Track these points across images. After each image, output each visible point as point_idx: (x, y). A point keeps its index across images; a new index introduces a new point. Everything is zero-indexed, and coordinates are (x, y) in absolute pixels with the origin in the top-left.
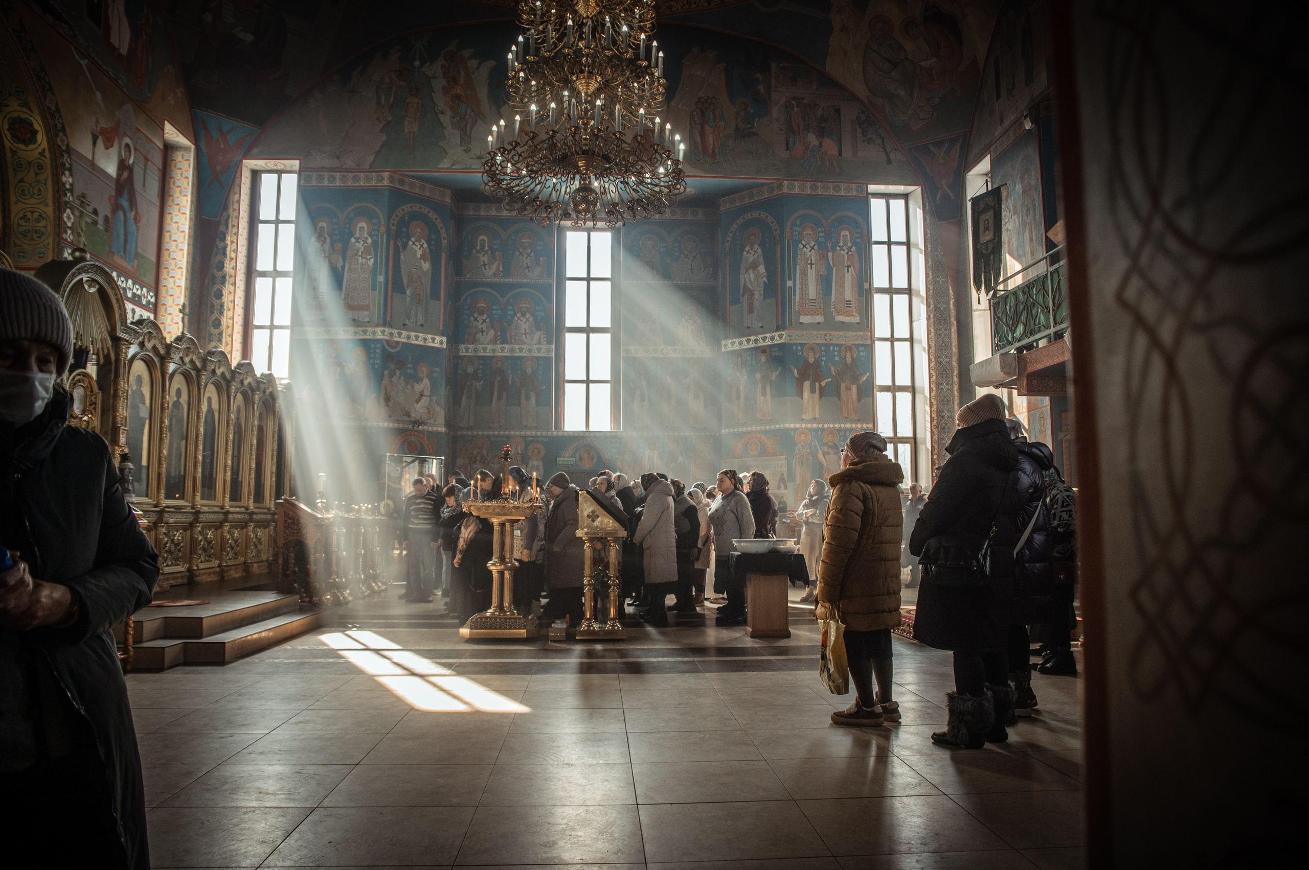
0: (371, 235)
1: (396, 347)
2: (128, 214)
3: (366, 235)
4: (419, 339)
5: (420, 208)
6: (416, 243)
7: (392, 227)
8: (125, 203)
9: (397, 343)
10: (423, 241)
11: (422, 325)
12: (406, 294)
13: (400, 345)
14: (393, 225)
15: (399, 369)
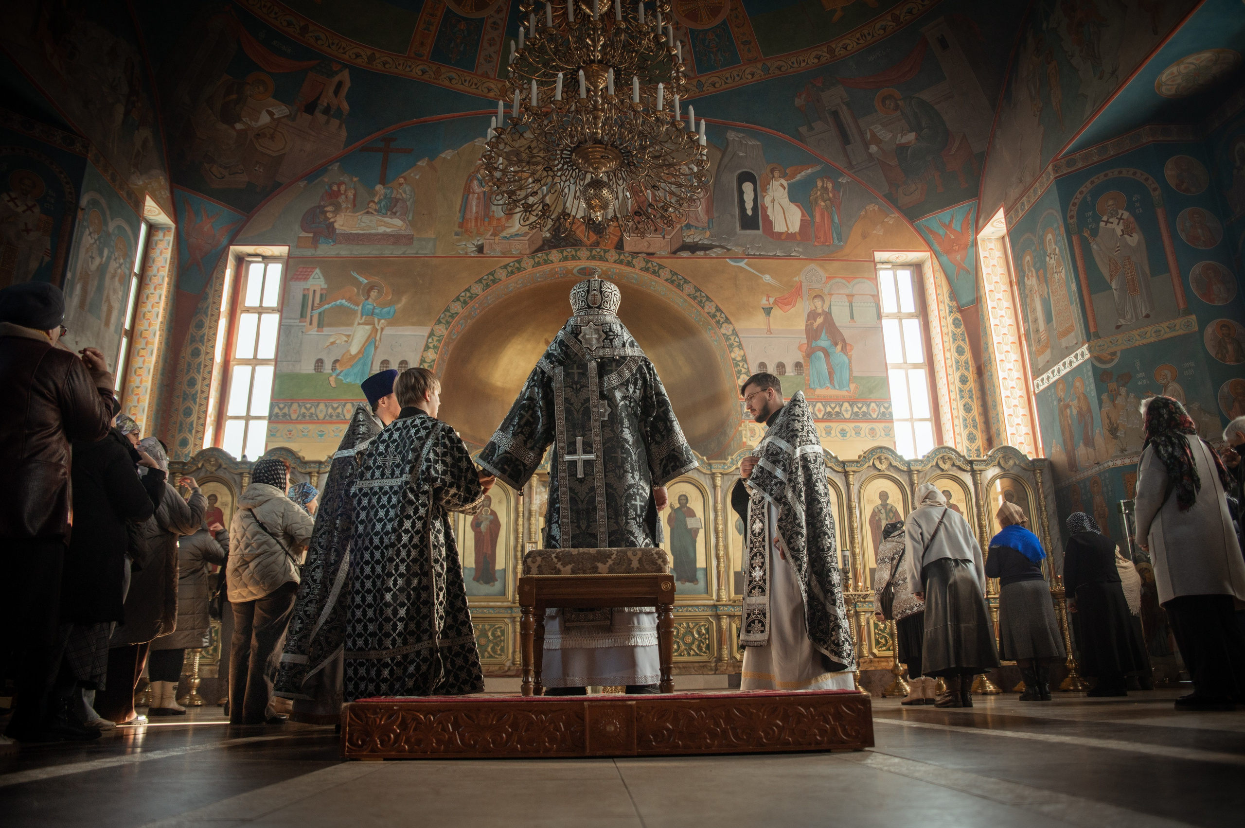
0: (1056, 244)
1: (1112, 360)
2: (829, 351)
3: (1054, 246)
4: (1148, 335)
5: (1106, 175)
6: (1111, 220)
7: (1072, 221)
8: (824, 342)
9: (1114, 354)
10: (1120, 212)
11: (1147, 316)
12: (1111, 288)
13: (1118, 354)
14: (1072, 217)
15: (1123, 386)
